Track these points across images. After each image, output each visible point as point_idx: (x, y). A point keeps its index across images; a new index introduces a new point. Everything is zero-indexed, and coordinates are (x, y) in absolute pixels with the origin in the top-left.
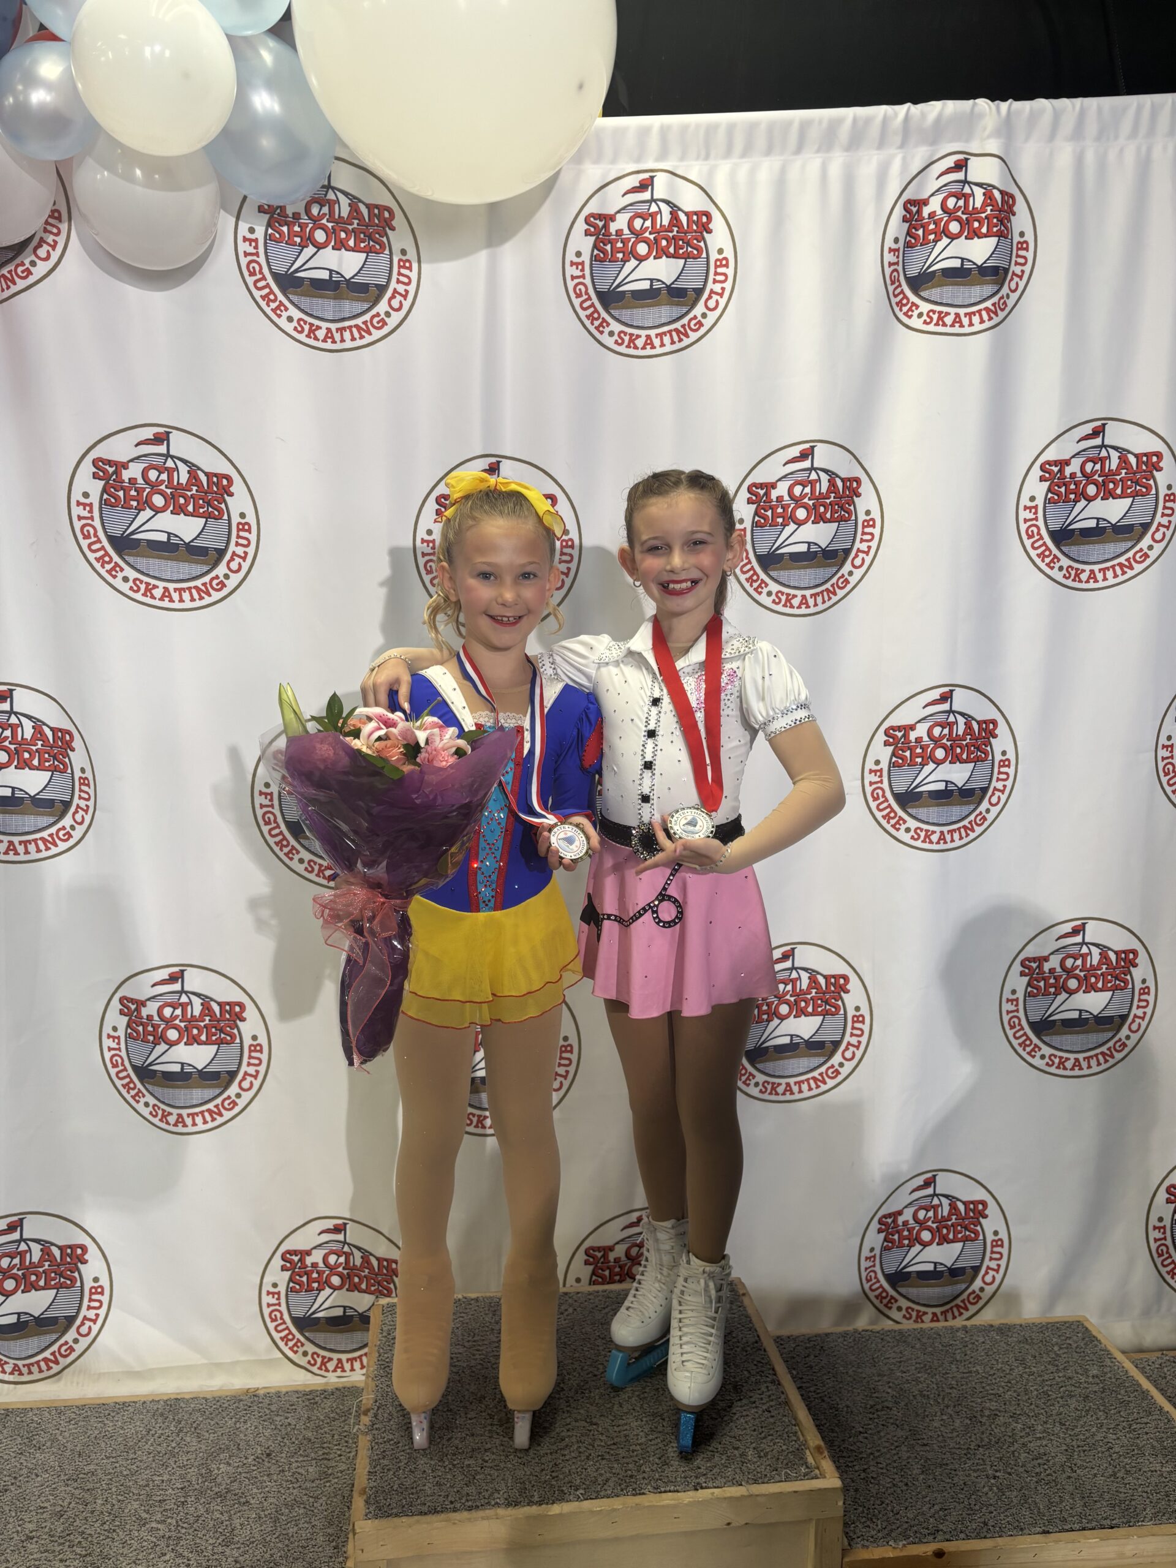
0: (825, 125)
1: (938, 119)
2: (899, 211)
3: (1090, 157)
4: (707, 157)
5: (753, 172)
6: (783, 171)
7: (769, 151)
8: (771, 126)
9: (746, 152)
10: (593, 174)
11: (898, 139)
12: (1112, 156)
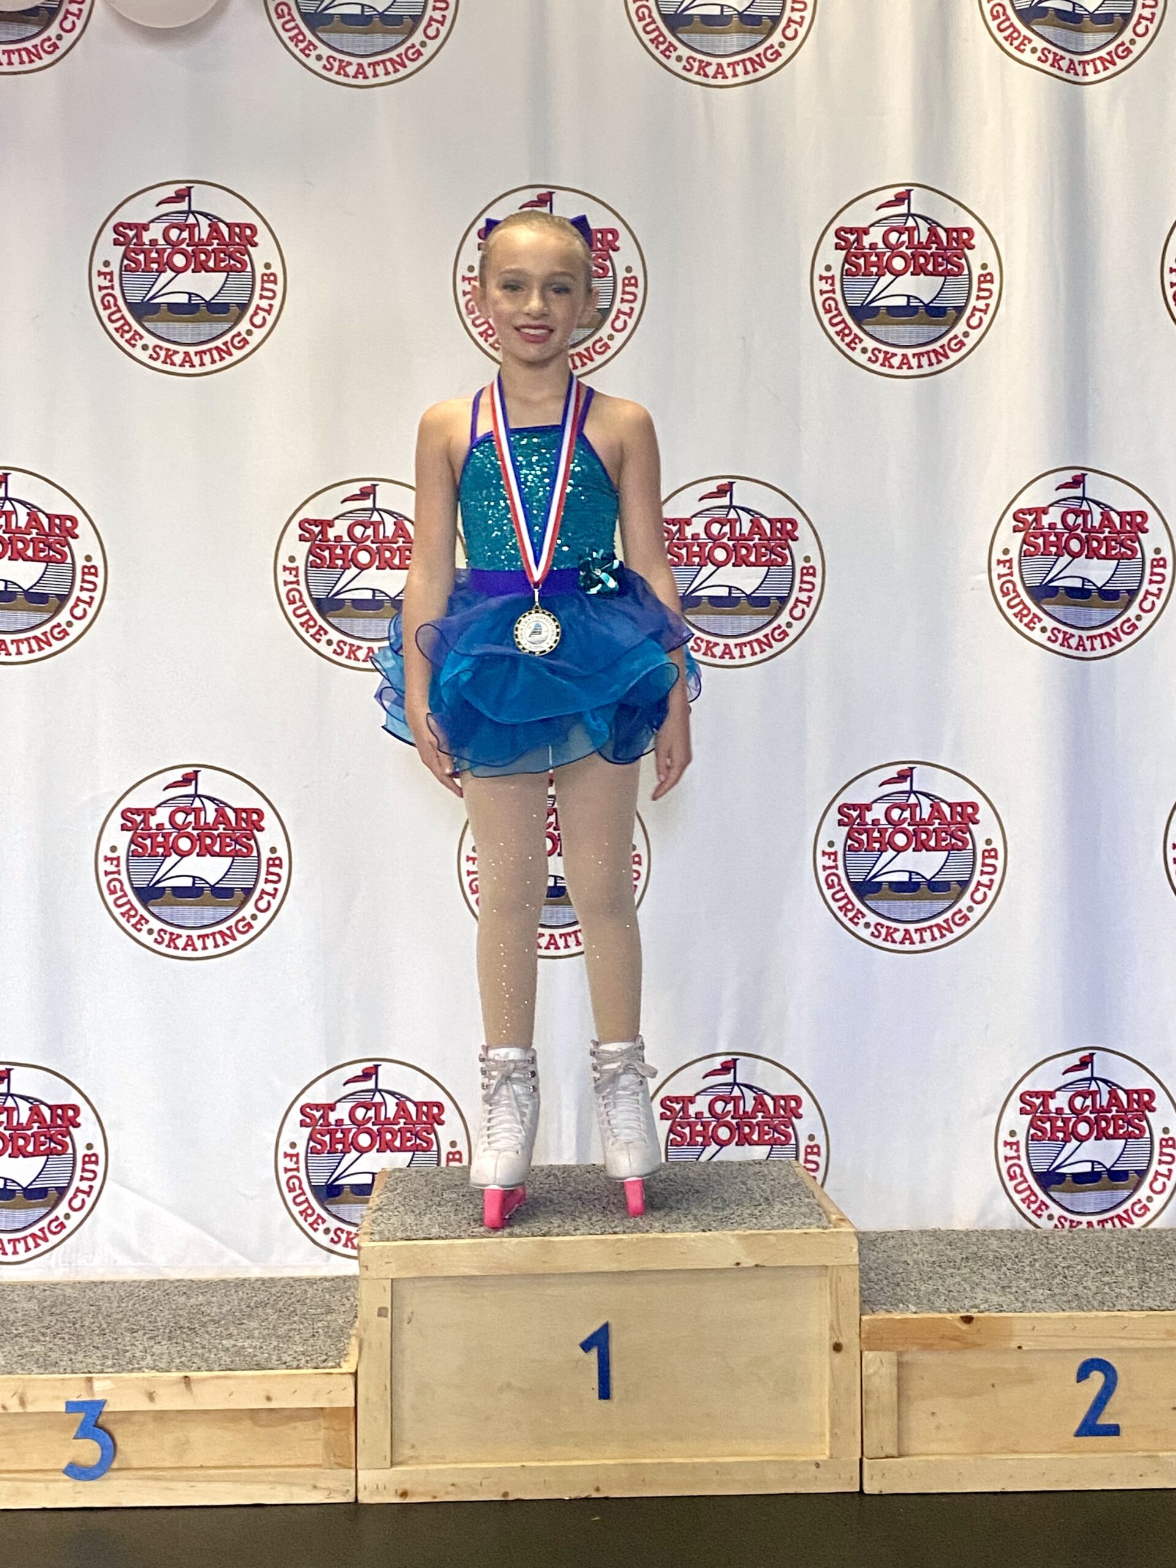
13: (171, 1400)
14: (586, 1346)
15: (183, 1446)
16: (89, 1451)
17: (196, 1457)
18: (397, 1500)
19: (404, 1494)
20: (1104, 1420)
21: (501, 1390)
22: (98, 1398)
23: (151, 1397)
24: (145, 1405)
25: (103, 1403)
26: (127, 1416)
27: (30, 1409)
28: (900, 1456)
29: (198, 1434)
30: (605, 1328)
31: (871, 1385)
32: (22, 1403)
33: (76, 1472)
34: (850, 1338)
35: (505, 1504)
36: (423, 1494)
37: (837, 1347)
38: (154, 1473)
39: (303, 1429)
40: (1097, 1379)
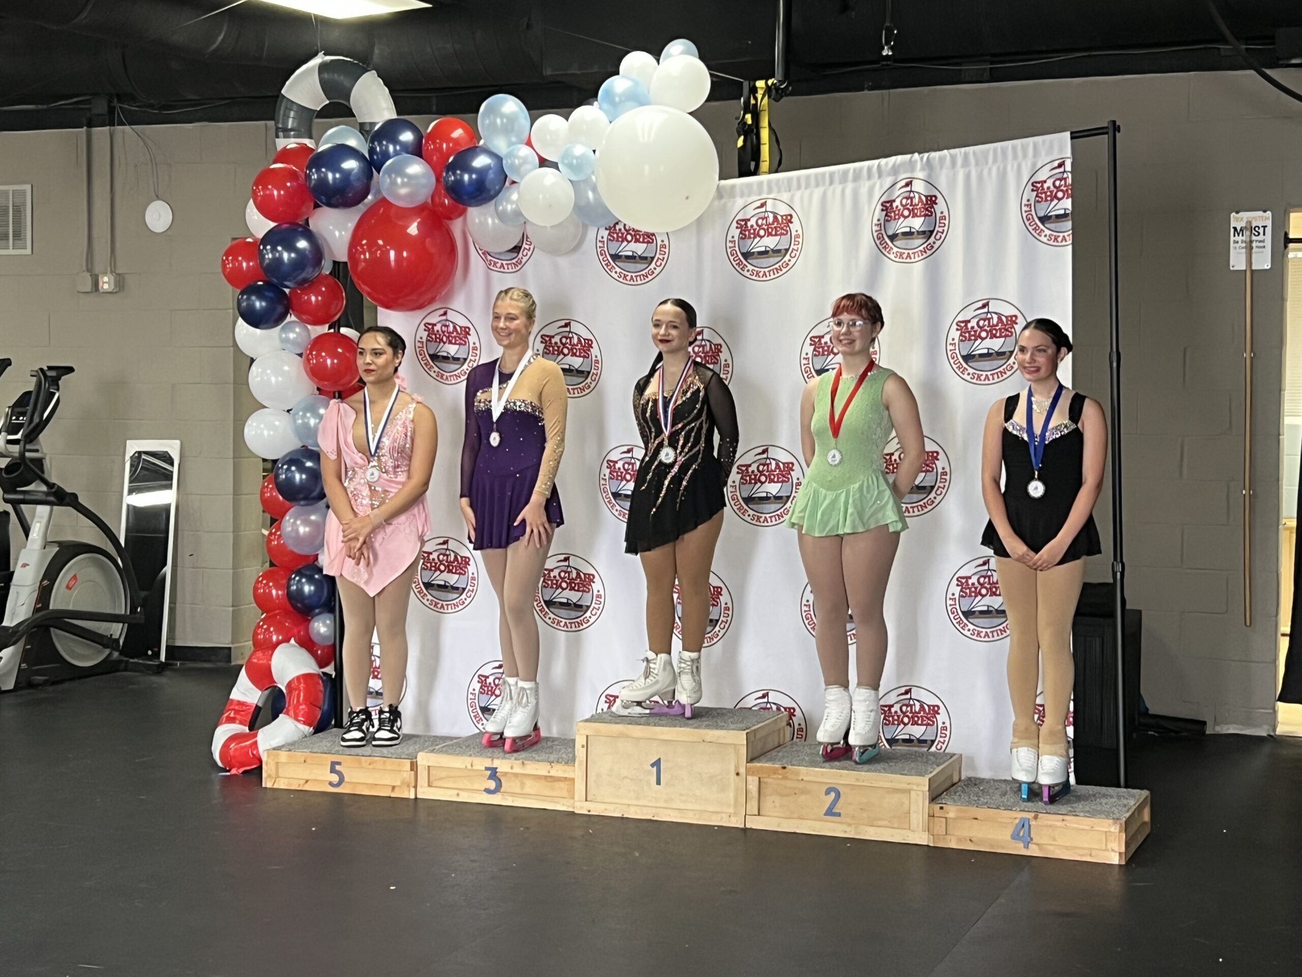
0: (841, 172)
1: (894, 165)
2: (879, 207)
3: (974, 175)
4: (790, 191)
5: (811, 195)
6: (825, 193)
7: (817, 185)
8: (816, 175)
9: (807, 187)
10: (740, 202)
11: (876, 175)
12: (985, 172)
13: (518, 769)
14: (652, 765)
15: (523, 785)
16: (492, 785)
17: (527, 790)
18: (587, 813)
19: (589, 811)
20: (835, 810)
21: (624, 778)
22: (494, 766)
23: (512, 768)
24: (509, 770)
25: (497, 768)
26: (505, 774)
27: (474, 768)
28: (759, 815)
29: (528, 782)
30: (659, 759)
31: (750, 787)
32: (472, 766)
33: (488, 791)
34: (742, 771)
35: (622, 818)
36: (595, 811)
37: (738, 774)
38: (513, 794)
39: (562, 784)
40: (833, 795)
